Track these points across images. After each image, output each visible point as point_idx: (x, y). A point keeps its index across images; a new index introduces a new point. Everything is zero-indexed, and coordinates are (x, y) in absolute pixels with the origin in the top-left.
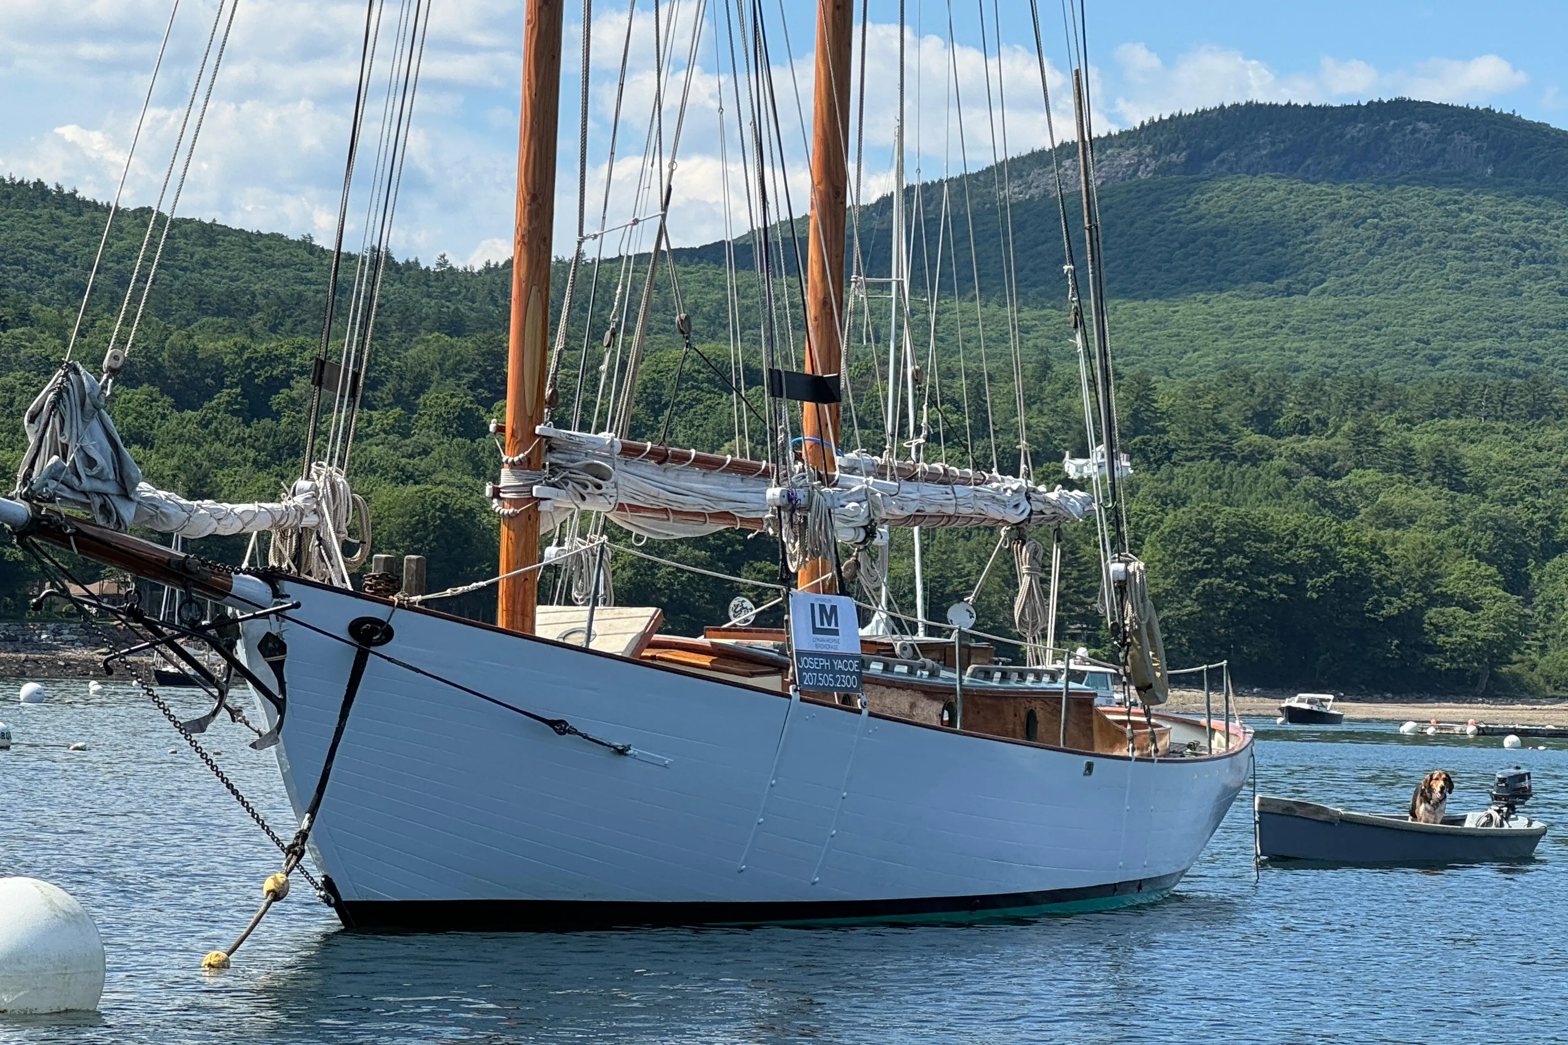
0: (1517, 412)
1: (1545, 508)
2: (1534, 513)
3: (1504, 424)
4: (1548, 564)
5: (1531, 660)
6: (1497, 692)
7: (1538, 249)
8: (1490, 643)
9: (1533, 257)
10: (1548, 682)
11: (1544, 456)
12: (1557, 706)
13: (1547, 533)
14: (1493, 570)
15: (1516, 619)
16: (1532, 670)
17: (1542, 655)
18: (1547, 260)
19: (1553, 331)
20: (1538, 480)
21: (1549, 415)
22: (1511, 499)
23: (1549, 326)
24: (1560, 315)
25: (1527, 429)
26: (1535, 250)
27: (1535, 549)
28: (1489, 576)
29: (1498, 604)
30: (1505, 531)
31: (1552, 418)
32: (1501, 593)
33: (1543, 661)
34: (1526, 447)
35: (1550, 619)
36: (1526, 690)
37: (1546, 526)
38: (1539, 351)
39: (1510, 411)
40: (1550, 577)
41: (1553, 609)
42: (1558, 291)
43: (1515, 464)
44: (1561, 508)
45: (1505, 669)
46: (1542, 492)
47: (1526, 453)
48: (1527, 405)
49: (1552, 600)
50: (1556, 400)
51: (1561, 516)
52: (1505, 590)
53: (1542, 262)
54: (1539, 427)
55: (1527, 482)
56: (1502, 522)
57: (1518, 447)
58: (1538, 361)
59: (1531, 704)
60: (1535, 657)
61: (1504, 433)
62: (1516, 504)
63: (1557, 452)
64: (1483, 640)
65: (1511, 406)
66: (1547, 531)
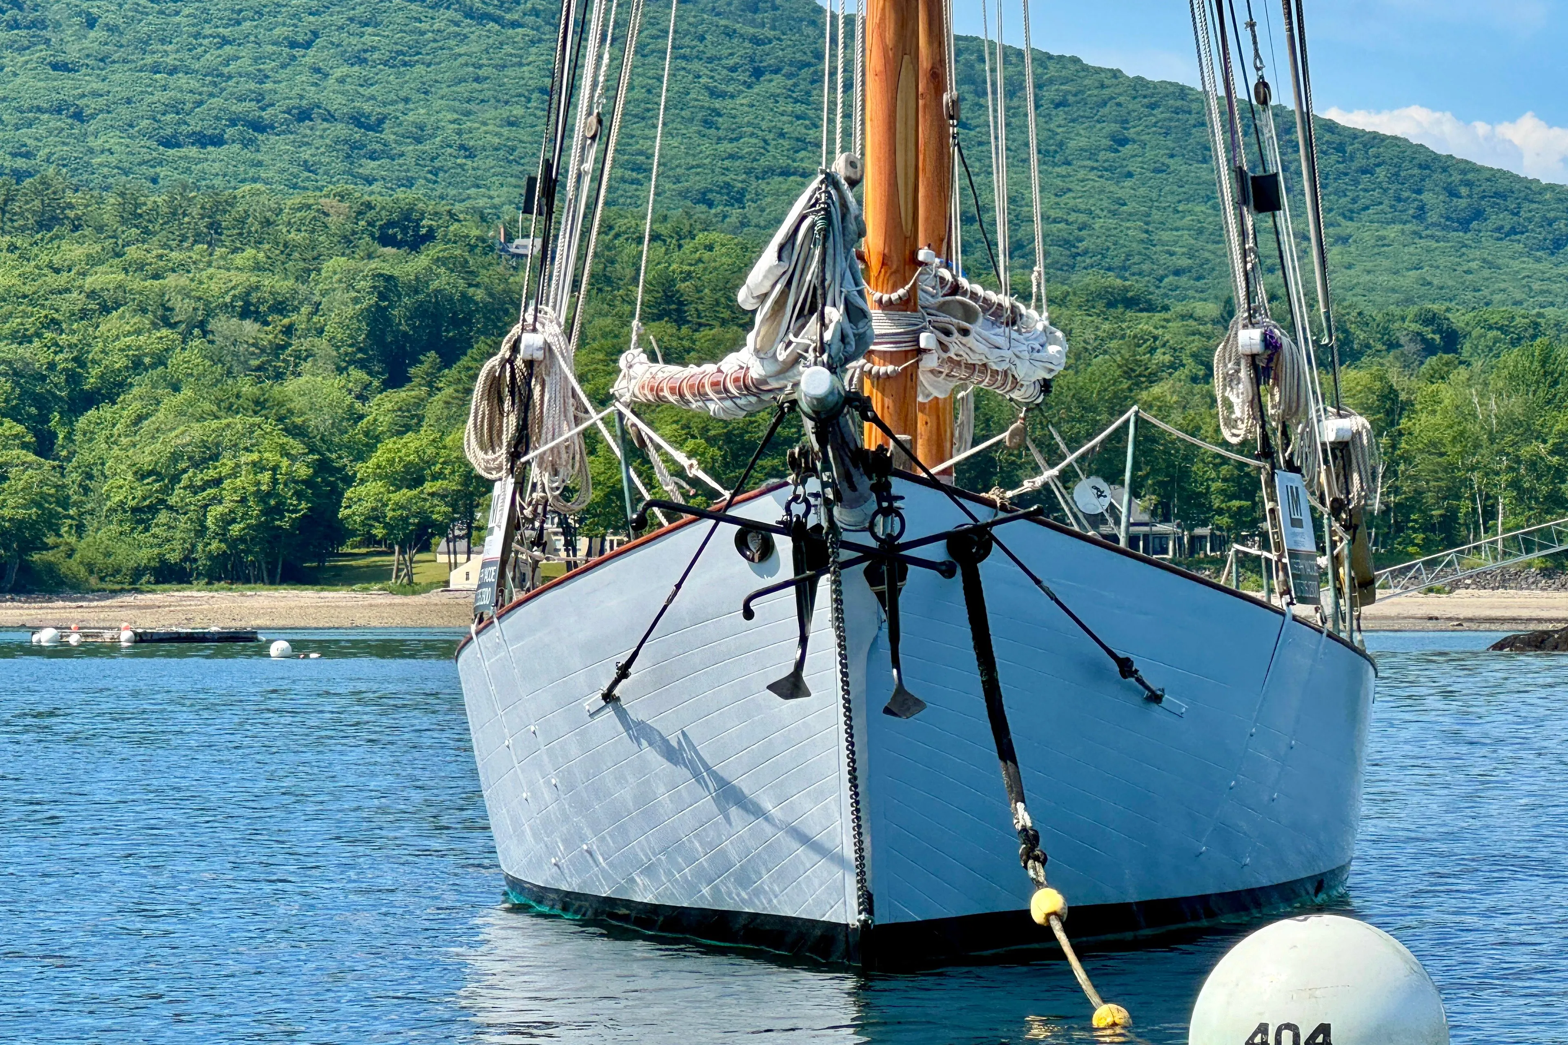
0: (21, 222)
1: (70, 346)
2: (56, 353)
3: (7, 238)
4: (81, 419)
5: (67, 544)
6: (29, 587)
7: (21, 9)
8: (20, 524)
9: (15, 21)
10: (91, 572)
11: (63, 279)
12: (108, 602)
13: (73, 378)
14: (19, 428)
15: (53, 491)
16: (70, 556)
17: (80, 537)
18: (33, 25)
19: (46, 116)
20: (57, 311)
21: (63, 225)
22: (24, 336)
23: (39, 109)
24: (54, 95)
25: (36, 243)
26: (16, 11)
27: (61, 399)
28: (16, 436)
29: (30, 472)
30: (23, 377)
31: (66, 229)
32: (31, 457)
33: (83, 544)
34: (37, 267)
35: (86, 490)
36: (64, 583)
37: (73, 370)
38: (29, 142)
39: (12, 221)
40: (84, 434)
41: (90, 477)
42: (50, 64)
43: (27, 289)
44: (89, 345)
45: (36, 557)
46: (64, 326)
47: (40, 276)
48: (34, 213)
49: (89, 466)
50: (71, 206)
51: (90, 356)
52: (36, 453)
53: (28, 28)
54: (51, 240)
55: (44, 313)
56: (18, 365)
57: (29, 267)
58: (28, 155)
59: (75, 600)
60: (73, 540)
61: (8, 250)
62: (30, 342)
63: (79, 273)
64: (10, 520)
65: (15, 214)
66: (73, 376)
